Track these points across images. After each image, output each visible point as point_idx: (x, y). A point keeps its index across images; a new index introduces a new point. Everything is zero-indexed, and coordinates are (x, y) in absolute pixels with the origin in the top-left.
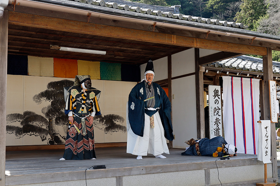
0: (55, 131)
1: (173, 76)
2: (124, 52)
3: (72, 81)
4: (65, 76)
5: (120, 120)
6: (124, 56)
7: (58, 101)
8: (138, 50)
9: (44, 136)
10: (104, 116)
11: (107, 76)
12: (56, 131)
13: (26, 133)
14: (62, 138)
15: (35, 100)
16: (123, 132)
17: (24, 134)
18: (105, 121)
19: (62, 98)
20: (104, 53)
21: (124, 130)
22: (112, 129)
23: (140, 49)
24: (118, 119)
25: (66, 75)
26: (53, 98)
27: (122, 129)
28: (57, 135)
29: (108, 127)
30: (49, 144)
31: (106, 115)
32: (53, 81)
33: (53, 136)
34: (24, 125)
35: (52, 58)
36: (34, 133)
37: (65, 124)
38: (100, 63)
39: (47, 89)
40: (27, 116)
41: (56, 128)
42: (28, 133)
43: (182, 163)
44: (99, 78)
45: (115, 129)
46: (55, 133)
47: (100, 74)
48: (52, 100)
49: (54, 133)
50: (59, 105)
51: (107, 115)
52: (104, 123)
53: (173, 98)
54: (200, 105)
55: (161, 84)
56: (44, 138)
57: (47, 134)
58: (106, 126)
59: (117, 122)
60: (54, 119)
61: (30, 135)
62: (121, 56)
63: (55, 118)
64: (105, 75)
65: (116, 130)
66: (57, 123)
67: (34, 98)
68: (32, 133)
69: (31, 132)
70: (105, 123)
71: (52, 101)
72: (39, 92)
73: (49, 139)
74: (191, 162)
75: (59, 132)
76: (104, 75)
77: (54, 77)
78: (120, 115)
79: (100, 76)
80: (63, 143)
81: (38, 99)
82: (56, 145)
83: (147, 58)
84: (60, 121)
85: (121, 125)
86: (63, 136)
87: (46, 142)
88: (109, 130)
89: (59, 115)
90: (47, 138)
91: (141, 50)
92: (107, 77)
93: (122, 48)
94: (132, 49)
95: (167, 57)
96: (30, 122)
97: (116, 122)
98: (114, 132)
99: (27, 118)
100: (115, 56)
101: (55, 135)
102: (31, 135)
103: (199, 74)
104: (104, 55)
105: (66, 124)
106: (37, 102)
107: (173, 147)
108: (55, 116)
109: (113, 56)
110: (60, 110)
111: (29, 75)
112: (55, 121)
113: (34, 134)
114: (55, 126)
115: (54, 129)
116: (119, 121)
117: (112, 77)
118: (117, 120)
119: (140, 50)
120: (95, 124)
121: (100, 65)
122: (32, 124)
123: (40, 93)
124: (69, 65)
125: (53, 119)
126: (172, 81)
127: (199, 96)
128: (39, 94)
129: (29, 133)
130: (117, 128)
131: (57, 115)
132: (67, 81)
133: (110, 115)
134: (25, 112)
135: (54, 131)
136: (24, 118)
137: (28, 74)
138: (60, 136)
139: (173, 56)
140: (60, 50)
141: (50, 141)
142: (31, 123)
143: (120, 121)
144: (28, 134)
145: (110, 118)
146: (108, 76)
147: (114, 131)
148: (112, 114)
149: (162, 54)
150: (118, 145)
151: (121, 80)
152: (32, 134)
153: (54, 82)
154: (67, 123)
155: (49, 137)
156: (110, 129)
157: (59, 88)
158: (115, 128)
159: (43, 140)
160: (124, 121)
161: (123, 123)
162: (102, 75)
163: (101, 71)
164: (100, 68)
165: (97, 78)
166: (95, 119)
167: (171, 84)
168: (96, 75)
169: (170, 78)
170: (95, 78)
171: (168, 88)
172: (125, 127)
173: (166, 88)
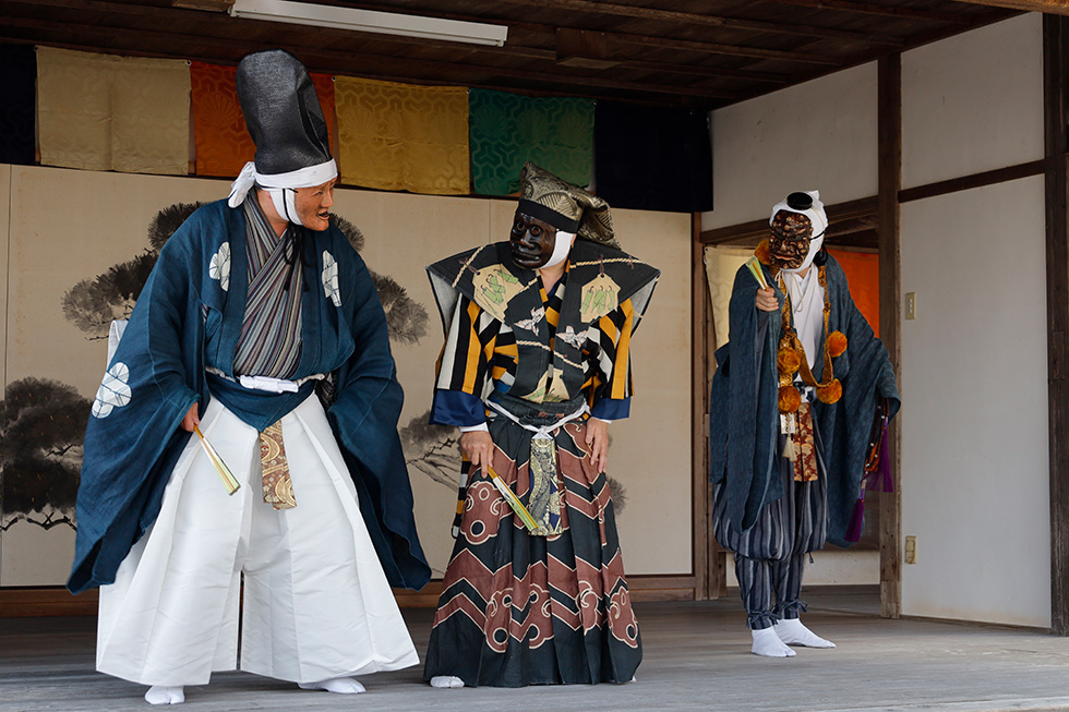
1: (907, 181)
2: (615, 32)
6: (615, 58)
8: (703, 18)
13: (17, 514)
15: (75, 314)
17: (11, 518)
20: (496, 34)
23: (714, 15)
32: (185, 203)
34: (11, 462)
35: (184, 65)
36: (70, 515)
38: (471, 98)
39: (151, 248)
40: (28, 409)
42: (33, 514)
44: (465, 186)
47: (467, 164)
53: (910, 316)
61: (46, 526)
62: (597, 57)
64: (501, 164)
67: (70, 301)
68: (58, 515)
69: (47, 509)
72: (97, 267)
76: (495, 169)
77: (191, 175)
79: (467, 173)
81: (97, 307)
83: (751, 68)
91: (718, 21)
93: (607, 8)
94: (667, 15)
95: (870, 69)
96: (48, 446)
99: (28, 423)
100: (560, 57)
102: (52, 524)
104: (496, 46)
106: (86, 324)
107: (904, 612)
109: (550, 56)
111: (39, 164)
113: (65, 520)
119: (710, 20)
120: (432, 463)
121: (473, 109)
122: (59, 458)
123: (105, 271)
126: (906, 209)
128: (100, 279)
129: (38, 510)
134: (17, 383)
136: (12, 424)
137: (37, 159)
139: (909, 58)
140: (233, 14)
142: (49, 455)
144: (30, 521)
149: (847, 46)
152: (58, 522)
162: (478, 165)
163: (478, 142)
164: (467, 124)
165: (452, 185)
166: (432, 435)
167: (898, 228)
168: (449, 167)
169: (891, 195)
170: (437, 185)
171: (876, 250)
172: (616, 483)
173: (864, 250)
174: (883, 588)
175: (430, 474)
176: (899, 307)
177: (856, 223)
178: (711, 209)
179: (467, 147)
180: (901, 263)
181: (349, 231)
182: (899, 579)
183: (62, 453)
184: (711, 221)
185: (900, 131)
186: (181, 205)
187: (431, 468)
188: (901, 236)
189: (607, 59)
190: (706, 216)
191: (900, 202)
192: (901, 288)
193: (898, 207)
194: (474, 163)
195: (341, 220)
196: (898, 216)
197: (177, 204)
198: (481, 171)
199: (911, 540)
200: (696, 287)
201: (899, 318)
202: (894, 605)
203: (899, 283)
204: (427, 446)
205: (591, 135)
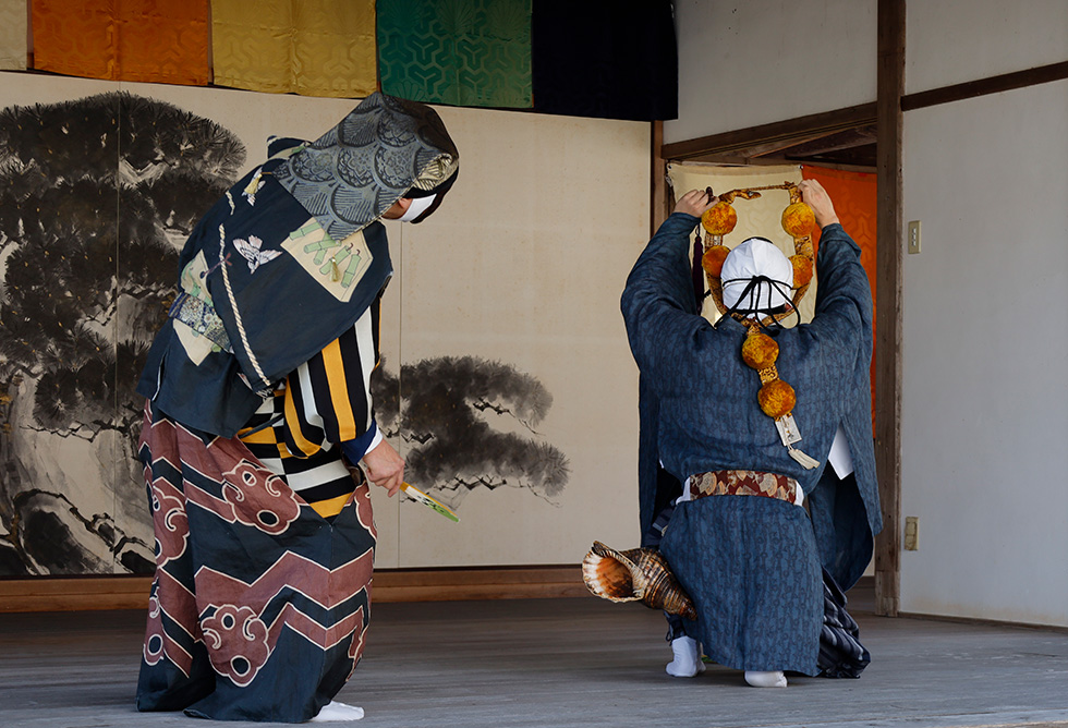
0: (31, 474)
1: (912, 84)
3: (162, 107)
4: (112, 63)
5: (516, 398)
7: (57, 251)
10: (404, 370)
11: (425, 73)
12: (41, 474)
14: (89, 526)
16: (541, 490)
18: (404, 404)
19: (85, 234)
21: (544, 477)
22: (456, 468)
24: (506, 396)
25: (119, 60)
26: (21, 232)
27: (533, 472)
28: (47, 510)
29: (427, 451)
31: (413, 360)
32: (22, 105)
33: (17, 511)
37: (109, 426)
41: (39, 452)
44: (371, 87)
45: (482, 469)
46: (35, 492)
47: (373, 59)
48: (14, 246)
49: (27, 487)
50: (68, 279)
51: (424, 366)
52: (398, 419)
53: (914, 250)
55: (828, 141)
58: (418, 445)
59: (499, 418)
60: (27, 389)
63: (35, 382)
64: (415, 61)
65: (489, 474)
66: (49, 416)
70: (406, 425)
71: (16, 253)
74: (1027, 718)
75: (62, 482)
76: (406, 67)
77: (31, 70)
78: (523, 366)
79: (374, 72)
80: (91, 565)
82: (40, 577)
84: (71, 403)
85: (525, 434)
86: (96, 518)
88: (435, 477)
89: (67, 355)
92: (431, 83)
97: (487, 417)
98: (471, 487)
101: (38, 502)
105: (119, 424)
107: (902, 608)
108: (32, 360)
110: (70, 318)
112: (31, 404)
114: (35, 438)
115: (25, 460)
116: (511, 407)
117: (462, 80)
118: (499, 401)
125: (22, 390)
126: (911, 119)
130: (497, 459)
131: (50, 358)
132: (126, 104)
133: (447, 360)
135: (29, 479)
138: (74, 510)
143: (520, 409)
145: (441, 389)
146: (434, 69)
147: (474, 480)
148: (456, 353)
150: (501, 588)
151: (530, 105)
153: (28, 110)
154: (128, 414)
156: (447, 468)
157: (66, 155)
158: (481, 459)
160: (550, 413)
161: (542, 427)
162: (387, 63)
163: (386, 34)
164: (374, 11)
165: (354, 86)
167: (900, 142)
168: (350, 64)
169: (893, 100)
170: (335, 86)
171: (874, 169)
172: (557, 453)
173: (862, 168)
174: (878, 581)
176: (900, 238)
177: (852, 135)
178: (677, 118)
179: (373, 39)
180: (904, 185)
181: (227, 141)
182: (898, 570)
184: (676, 131)
185: (904, 23)
186: (16, 108)
188: (903, 152)
190: (669, 125)
191: (903, 110)
192: (904, 215)
193: (901, 116)
194: (382, 60)
195: (217, 127)
196: (901, 127)
197: (11, 106)
198: (389, 70)
199: (912, 522)
200: (656, 212)
201: (900, 252)
202: (891, 600)
203: (901, 209)
205: (528, 25)
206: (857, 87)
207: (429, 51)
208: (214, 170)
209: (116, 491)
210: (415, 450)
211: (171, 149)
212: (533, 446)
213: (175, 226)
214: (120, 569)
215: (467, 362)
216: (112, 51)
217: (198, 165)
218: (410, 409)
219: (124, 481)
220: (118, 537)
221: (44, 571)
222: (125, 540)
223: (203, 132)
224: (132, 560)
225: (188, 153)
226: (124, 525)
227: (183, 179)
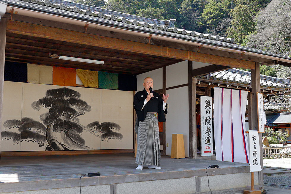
0: (52, 137)
1: (167, 87)
2: (121, 62)
3: (70, 89)
5: (116, 127)
6: (121, 67)
7: (56, 108)
9: (41, 142)
10: (101, 124)
12: (54, 137)
13: (23, 139)
14: (60, 144)
15: (33, 107)
16: (119, 139)
17: (22, 140)
18: (101, 128)
19: (60, 106)
20: (102, 63)
21: (120, 137)
22: (108, 136)
23: (137, 60)
24: (115, 127)
25: (64, 83)
26: (51, 105)
27: (118, 137)
28: (54, 142)
29: (104, 134)
30: (46, 150)
31: (102, 122)
32: (52, 89)
33: (50, 142)
34: (22, 131)
35: (52, 67)
37: (62, 131)
38: (98, 73)
39: (46, 96)
40: (25, 122)
41: (53, 134)
42: (26, 139)
43: (173, 171)
44: (98, 87)
45: (111, 137)
46: (53, 139)
47: (98, 83)
48: (50, 107)
49: (52, 139)
50: (57, 112)
51: (104, 123)
52: (100, 130)
54: (193, 114)
56: (42, 144)
57: (44, 141)
58: (103, 133)
59: (114, 130)
60: (52, 126)
62: (118, 66)
65: (112, 137)
66: (55, 129)
67: (32, 105)
68: (30, 139)
69: (28, 139)
70: (102, 131)
72: (37, 99)
73: (46, 145)
74: (183, 170)
75: (56, 138)
76: (102, 84)
77: (53, 85)
78: (117, 123)
80: (60, 149)
81: (37, 106)
82: (53, 151)
83: (143, 68)
84: (58, 128)
85: (117, 132)
86: (61, 143)
87: (43, 149)
88: (105, 138)
89: (57, 122)
90: (45, 145)
91: (137, 61)
92: (105, 86)
93: (120, 59)
94: (129, 60)
95: (161, 69)
96: (28, 128)
97: (112, 130)
98: (110, 139)
99: (25, 124)
100: (112, 66)
102: (29, 141)
103: (192, 85)
104: (102, 65)
105: (64, 131)
106: (35, 108)
107: (167, 155)
108: (53, 122)
109: (111, 66)
110: (58, 117)
111: (28, 82)
112: (52, 128)
113: (31, 140)
114: (53, 132)
115: (51, 135)
117: (109, 86)
118: (114, 128)
119: (136, 61)
120: (92, 131)
121: (99, 74)
122: (30, 130)
123: (38, 100)
124: (68, 74)
126: (167, 91)
127: (192, 106)
128: (37, 101)
129: (27, 139)
130: (113, 135)
131: (55, 122)
132: (65, 89)
133: (107, 122)
134: (24, 118)
135: (52, 138)
136: (23, 125)
137: (27, 82)
138: (58, 142)
139: (168, 67)
140: (59, 59)
141: (47, 147)
142: (29, 130)
143: (116, 129)
145: (106, 126)
146: (105, 84)
148: (108, 121)
149: (158, 65)
151: (118, 89)
153: (53, 90)
154: (65, 129)
155: (46, 143)
156: (107, 136)
157: (57, 95)
158: (111, 135)
159: (40, 146)
160: (120, 129)
161: (119, 131)
163: (100, 80)
164: (98, 77)
165: (96, 87)
166: (92, 127)
169: (165, 89)
172: (121, 134)
174: (164, 151)
175: (91, 133)
179: (98, 81)
181: (78, 94)
182: (166, 149)
183: (31, 129)
185: (166, 79)
187: (92, 132)
189: (120, 67)
195: (77, 92)
199: (168, 143)
202: (165, 154)
204: (91, 128)
205: (118, 79)
206: (160, 87)
207: (105, 82)
208: (77, 98)
209: (63, 139)
210: (103, 134)
211: (71, 95)
212: (118, 133)
213: (71, 105)
214: (64, 150)
215: (110, 122)
216: (64, 82)
217: (75, 97)
218: (102, 129)
219: (64, 138)
220: (64, 145)
221: (54, 150)
222: (64, 146)
223: (75, 92)
224: (65, 149)
225: (73, 95)
226: (64, 144)
227: (73, 99)
